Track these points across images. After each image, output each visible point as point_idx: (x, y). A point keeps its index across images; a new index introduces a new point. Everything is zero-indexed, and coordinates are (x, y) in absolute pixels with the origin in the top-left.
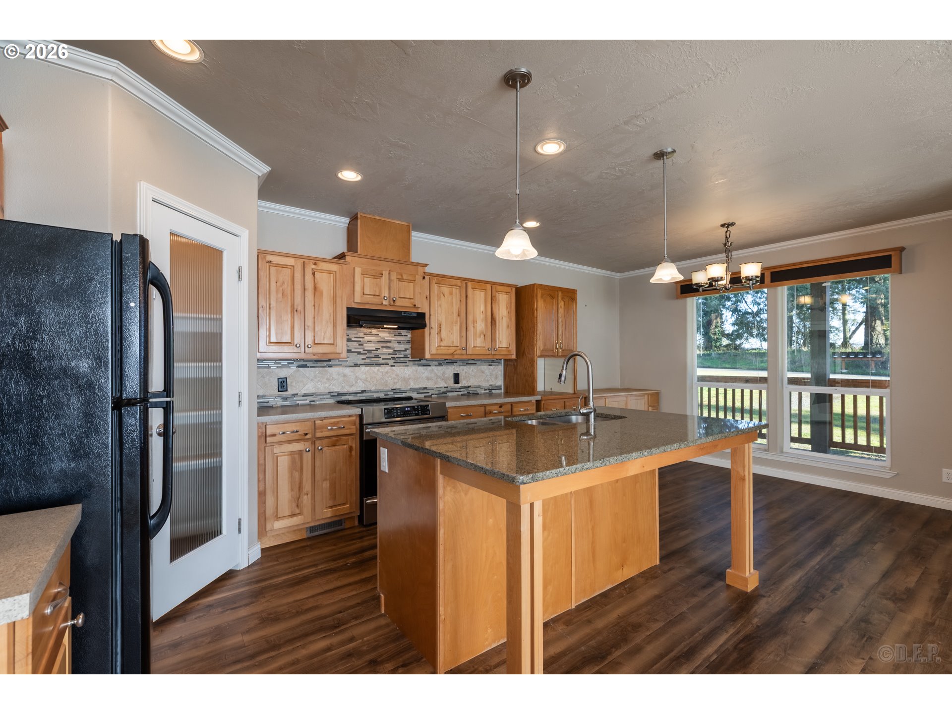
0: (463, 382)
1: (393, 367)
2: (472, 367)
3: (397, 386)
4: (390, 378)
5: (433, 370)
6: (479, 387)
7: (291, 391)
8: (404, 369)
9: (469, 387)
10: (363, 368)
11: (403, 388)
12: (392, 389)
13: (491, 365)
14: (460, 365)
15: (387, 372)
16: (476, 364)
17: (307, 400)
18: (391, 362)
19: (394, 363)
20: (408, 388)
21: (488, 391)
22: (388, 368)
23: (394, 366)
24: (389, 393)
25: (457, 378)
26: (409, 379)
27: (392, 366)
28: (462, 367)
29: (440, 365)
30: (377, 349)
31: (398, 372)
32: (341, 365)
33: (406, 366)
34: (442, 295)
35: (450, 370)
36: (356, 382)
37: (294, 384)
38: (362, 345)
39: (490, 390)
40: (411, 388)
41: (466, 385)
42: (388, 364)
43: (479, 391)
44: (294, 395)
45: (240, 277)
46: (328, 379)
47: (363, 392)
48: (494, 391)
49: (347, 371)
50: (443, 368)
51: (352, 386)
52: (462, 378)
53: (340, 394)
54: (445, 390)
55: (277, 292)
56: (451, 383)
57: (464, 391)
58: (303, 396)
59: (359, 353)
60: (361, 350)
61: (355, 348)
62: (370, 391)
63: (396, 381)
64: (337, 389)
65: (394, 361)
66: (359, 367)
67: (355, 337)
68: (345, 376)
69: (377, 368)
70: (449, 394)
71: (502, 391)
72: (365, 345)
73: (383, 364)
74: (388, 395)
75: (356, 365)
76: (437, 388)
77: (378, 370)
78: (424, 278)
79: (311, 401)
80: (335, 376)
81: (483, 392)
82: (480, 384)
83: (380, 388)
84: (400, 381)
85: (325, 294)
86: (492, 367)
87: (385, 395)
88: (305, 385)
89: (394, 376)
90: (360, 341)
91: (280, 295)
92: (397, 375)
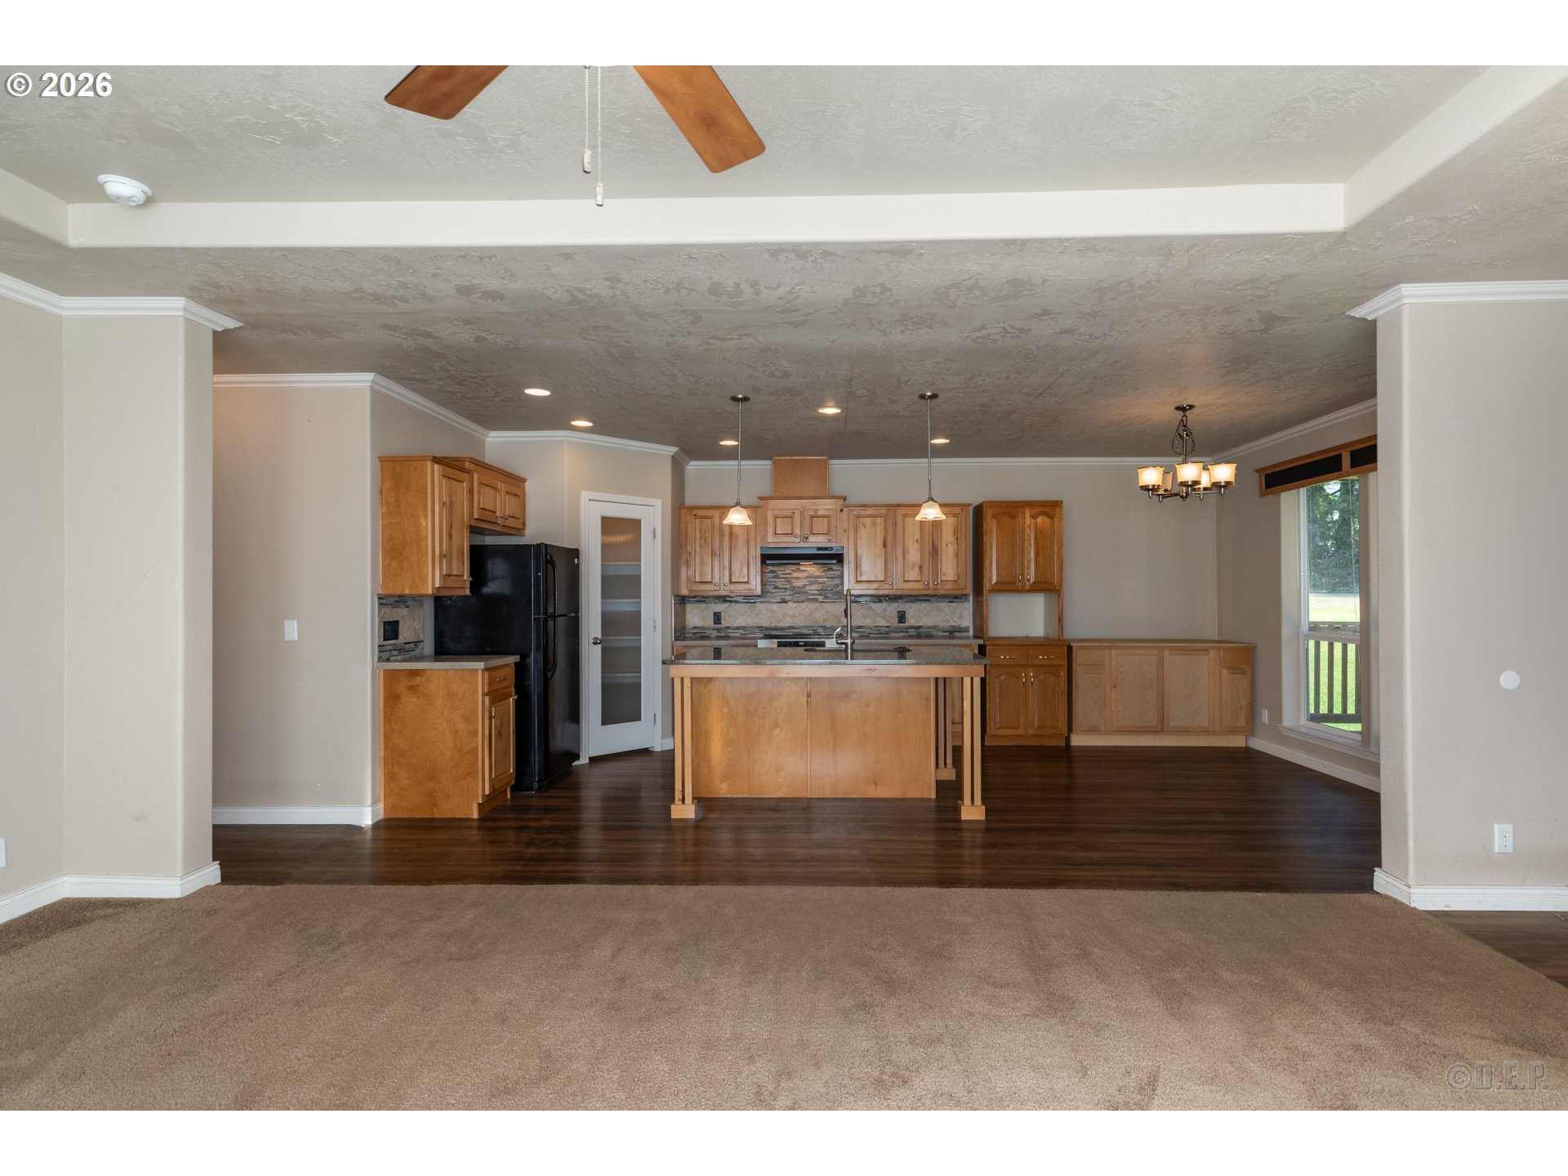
0: (911, 620)
1: (823, 604)
2: (924, 605)
3: (828, 624)
5: (871, 607)
6: (934, 627)
7: (724, 624)
9: (920, 627)
10: (790, 604)
11: (834, 626)
13: (953, 602)
14: (906, 602)
15: (816, 609)
16: (929, 600)
17: (737, 633)
18: (821, 598)
19: (824, 599)
21: (947, 634)
23: (824, 602)
24: (818, 630)
25: (902, 617)
27: (821, 602)
28: (909, 604)
29: (880, 601)
30: (805, 586)
31: (829, 608)
34: (862, 526)
35: (893, 609)
36: (784, 618)
37: (727, 618)
39: (951, 632)
41: (916, 625)
42: (817, 601)
43: (933, 632)
44: (727, 628)
45: (654, 537)
46: (757, 614)
48: (957, 634)
49: (775, 607)
50: (884, 605)
51: (780, 621)
52: (910, 616)
53: (767, 629)
54: (887, 629)
55: (701, 540)
56: (894, 621)
57: (912, 632)
58: (734, 629)
59: (786, 589)
60: (789, 587)
61: (783, 585)
63: (826, 618)
64: (766, 624)
65: (823, 597)
66: (787, 603)
68: (773, 611)
69: (805, 604)
70: (893, 635)
71: (971, 633)
73: (812, 600)
75: (784, 601)
76: (876, 627)
77: (807, 606)
78: (842, 510)
79: (741, 634)
80: (764, 612)
81: (941, 634)
82: (936, 624)
83: (808, 624)
84: (830, 618)
85: (740, 537)
86: (954, 604)
88: (736, 619)
89: (824, 612)
91: (703, 541)
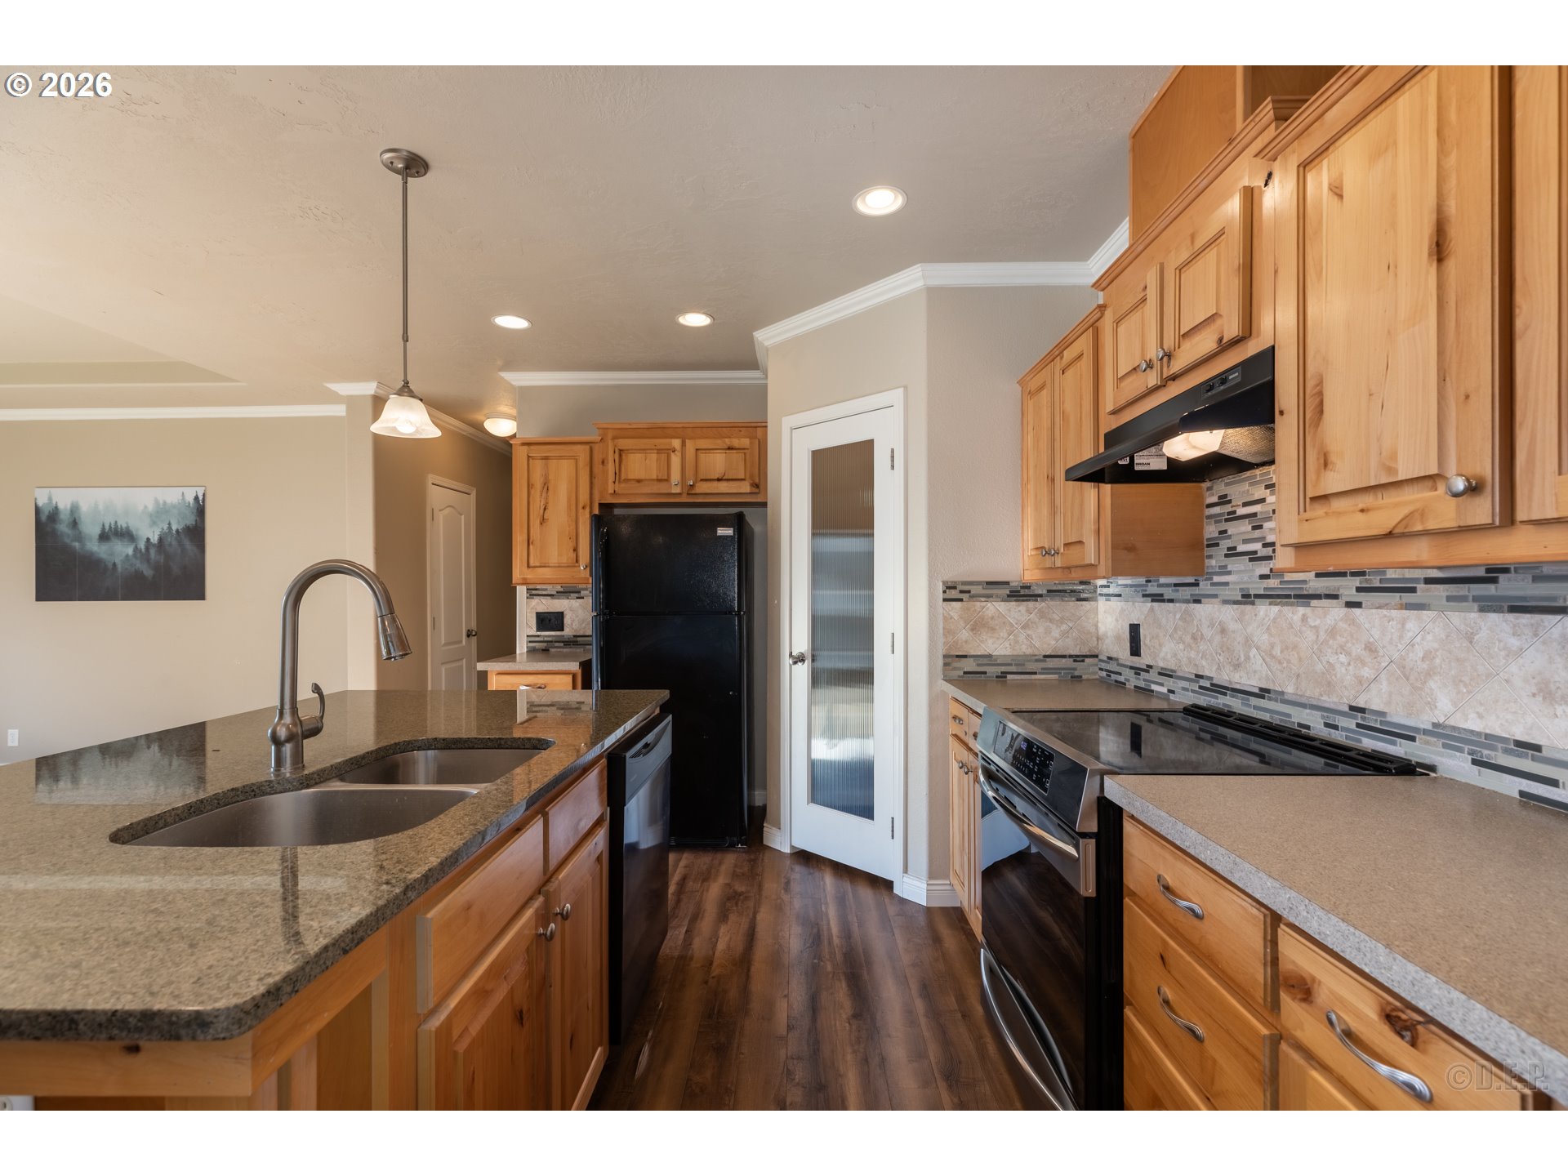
1: (1357, 611)
3: (1373, 700)
4: (1343, 658)
7: (1144, 656)
8: (1403, 623)
10: (1266, 611)
11: (1399, 716)
12: (1352, 708)
15: (1332, 632)
19: (1359, 590)
20: (1424, 721)
22: (1335, 613)
23: (1358, 605)
24: (1343, 722)
26: (1429, 674)
27: (1350, 605)
31: (1376, 633)
32: (1215, 596)
33: (1409, 607)
37: (1148, 641)
38: (1260, 527)
40: (1435, 725)
42: (1335, 597)
44: (1149, 668)
45: (892, 467)
47: (1263, 693)
49: (1230, 616)
51: (1236, 665)
58: (1160, 674)
59: (1253, 557)
60: (1257, 546)
61: (1245, 541)
62: (1280, 697)
63: (1367, 672)
64: (1211, 669)
65: (1357, 582)
66: (1253, 603)
67: (1245, 504)
68: (1225, 631)
69: (1301, 610)
72: (1267, 525)
73: (1318, 597)
74: (1335, 727)
77: (1304, 619)
79: (1170, 691)
80: (1210, 632)
83: (1311, 692)
84: (1383, 676)
87: (1327, 725)
88: (1161, 647)
89: (1358, 650)
90: (1255, 515)
92: (1370, 648)
